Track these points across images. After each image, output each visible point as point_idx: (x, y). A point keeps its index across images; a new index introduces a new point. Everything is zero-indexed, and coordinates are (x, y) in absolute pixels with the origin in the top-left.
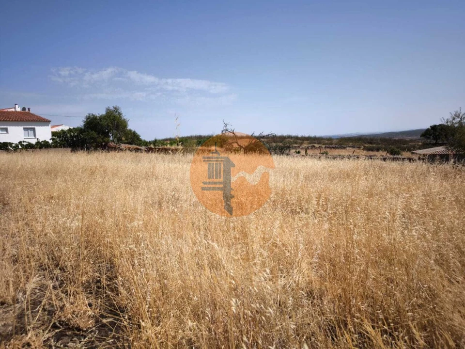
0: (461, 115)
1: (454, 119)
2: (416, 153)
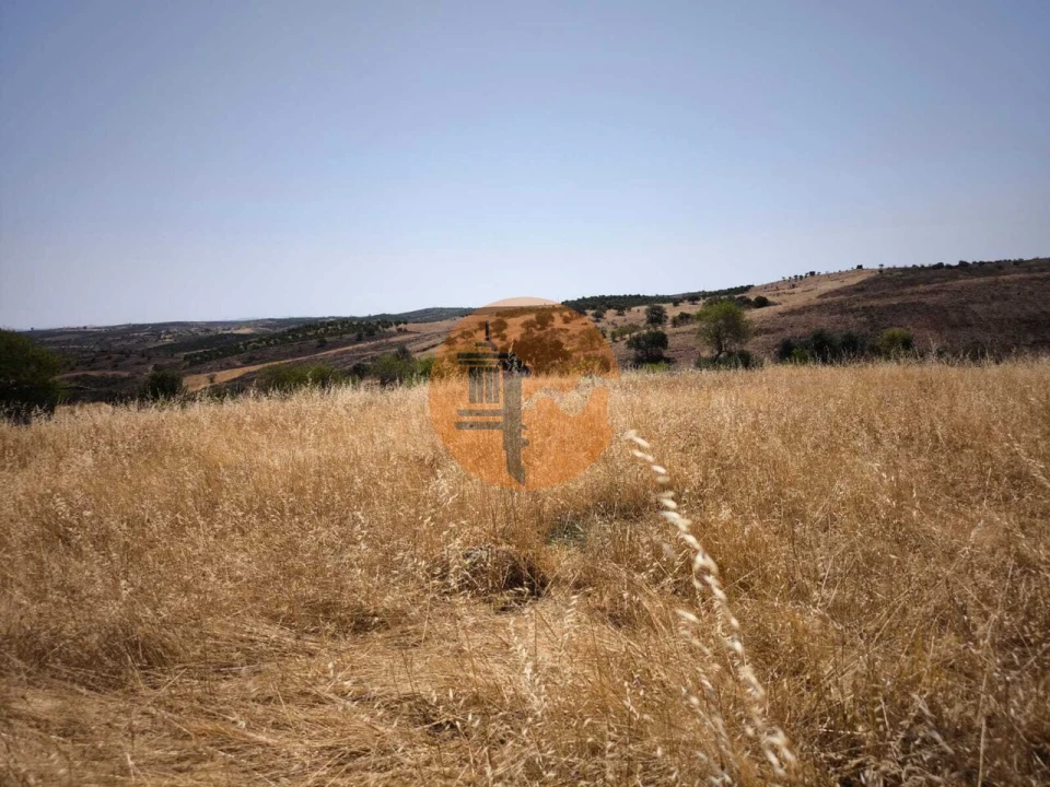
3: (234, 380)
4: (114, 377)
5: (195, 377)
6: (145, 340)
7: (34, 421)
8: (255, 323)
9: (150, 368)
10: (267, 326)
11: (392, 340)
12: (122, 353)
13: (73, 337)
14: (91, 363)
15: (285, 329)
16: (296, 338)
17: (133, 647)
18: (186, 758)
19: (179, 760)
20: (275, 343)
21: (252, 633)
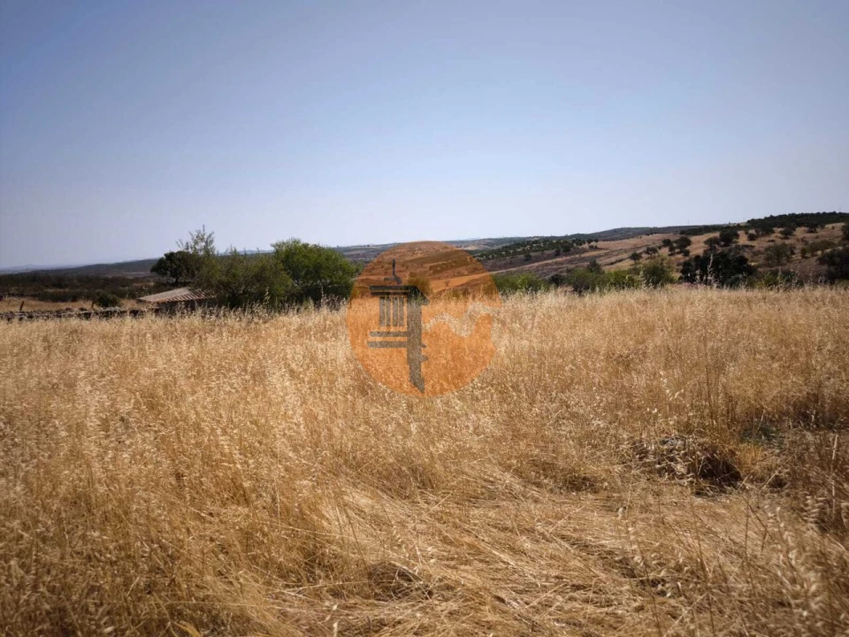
0: (206, 237)
1: (196, 243)
2: (145, 301)
7: (342, 308)
8: (478, 242)
10: (487, 244)
11: (583, 255)
13: (361, 252)
15: (500, 247)
16: (508, 254)
17: (414, 471)
18: (452, 559)
19: (448, 560)
20: (493, 258)
21: (492, 476)
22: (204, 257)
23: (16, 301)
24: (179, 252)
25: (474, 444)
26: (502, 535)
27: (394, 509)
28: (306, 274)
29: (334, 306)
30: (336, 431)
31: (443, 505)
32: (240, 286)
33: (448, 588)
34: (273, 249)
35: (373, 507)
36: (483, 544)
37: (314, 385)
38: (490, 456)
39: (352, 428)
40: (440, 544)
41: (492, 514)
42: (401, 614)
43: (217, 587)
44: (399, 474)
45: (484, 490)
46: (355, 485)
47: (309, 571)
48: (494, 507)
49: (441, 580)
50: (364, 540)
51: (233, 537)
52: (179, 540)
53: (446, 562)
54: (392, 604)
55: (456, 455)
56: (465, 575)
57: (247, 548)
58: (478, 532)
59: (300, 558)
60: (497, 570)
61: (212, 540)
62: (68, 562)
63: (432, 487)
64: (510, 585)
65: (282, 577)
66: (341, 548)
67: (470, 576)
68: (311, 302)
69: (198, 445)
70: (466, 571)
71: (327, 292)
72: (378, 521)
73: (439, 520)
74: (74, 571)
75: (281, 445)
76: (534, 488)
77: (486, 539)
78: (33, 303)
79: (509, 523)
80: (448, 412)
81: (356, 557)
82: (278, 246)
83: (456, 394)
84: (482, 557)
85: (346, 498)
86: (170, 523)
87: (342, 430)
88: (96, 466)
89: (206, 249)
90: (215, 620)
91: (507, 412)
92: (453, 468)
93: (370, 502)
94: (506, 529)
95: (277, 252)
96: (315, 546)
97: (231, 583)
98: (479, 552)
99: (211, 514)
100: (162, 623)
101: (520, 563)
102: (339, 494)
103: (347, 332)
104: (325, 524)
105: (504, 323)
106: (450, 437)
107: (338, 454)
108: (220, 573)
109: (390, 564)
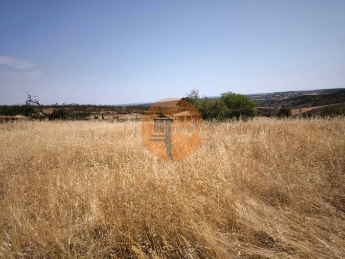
0: (196, 92)
1: (192, 94)
3: (309, 111)
4: (269, 109)
5: (294, 110)
6: (279, 97)
7: (249, 121)
8: (319, 91)
9: (280, 106)
10: (324, 92)
12: (272, 101)
13: (258, 97)
14: (262, 105)
15: (331, 93)
16: (335, 96)
17: (278, 195)
18: (295, 237)
19: (293, 237)
20: (326, 98)
21: (318, 203)
22: (194, 99)
23: (135, 114)
24: (186, 98)
25: (310, 187)
26: (322, 231)
27: (268, 210)
28: (234, 106)
29: (245, 120)
30: (243, 173)
31: (292, 212)
32: (207, 111)
33: (292, 249)
34: (221, 96)
35: (258, 207)
36: (311, 234)
37: (235, 153)
38: (318, 194)
39: (250, 172)
40: (289, 229)
41: (318, 221)
42: (269, 255)
43: (195, 226)
44: (271, 195)
45: (313, 209)
46: (250, 196)
47: (229, 227)
48: (318, 218)
49: (288, 245)
50: (254, 220)
51: (201, 208)
52: (182, 205)
53: (292, 238)
54: (265, 250)
55: (300, 191)
56: (301, 245)
57: (206, 213)
58: (309, 227)
59: (226, 221)
60: (318, 247)
61: (193, 207)
62: (147, 206)
63: (287, 203)
64: (325, 256)
65: (219, 227)
66: (243, 221)
67: (303, 247)
68: (235, 118)
69: (190, 171)
70: (302, 244)
71: (242, 114)
72: (260, 213)
73: (290, 218)
74: (149, 209)
75: (221, 176)
76: (342, 212)
77: (314, 232)
78: (140, 115)
79: (326, 227)
80: (297, 171)
81: (250, 226)
82: (224, 94)
83: (302, 163)
84: (311, 239)
85: (246, 201)
86: (179, 198)
87: (246, 173)
88: (156, 175)
89: (195, 96)
90: (193, 237)
91: (329, 174)
92: (297, 196)
93: (257, 204)
94: (325, 229)
95: (222, 97)
96: (232, 218)
97: (199, 225)
98: (309, 237)
99: (193, 198)
100: (175, 234)
101: (331, 247)
102: (243, 199)
103: (251, 131)
104: (237, 210)
105: (330, 131)
106: (297, 182)
107: (244, 182)
108: (196, 221)
109: (265, 233)
